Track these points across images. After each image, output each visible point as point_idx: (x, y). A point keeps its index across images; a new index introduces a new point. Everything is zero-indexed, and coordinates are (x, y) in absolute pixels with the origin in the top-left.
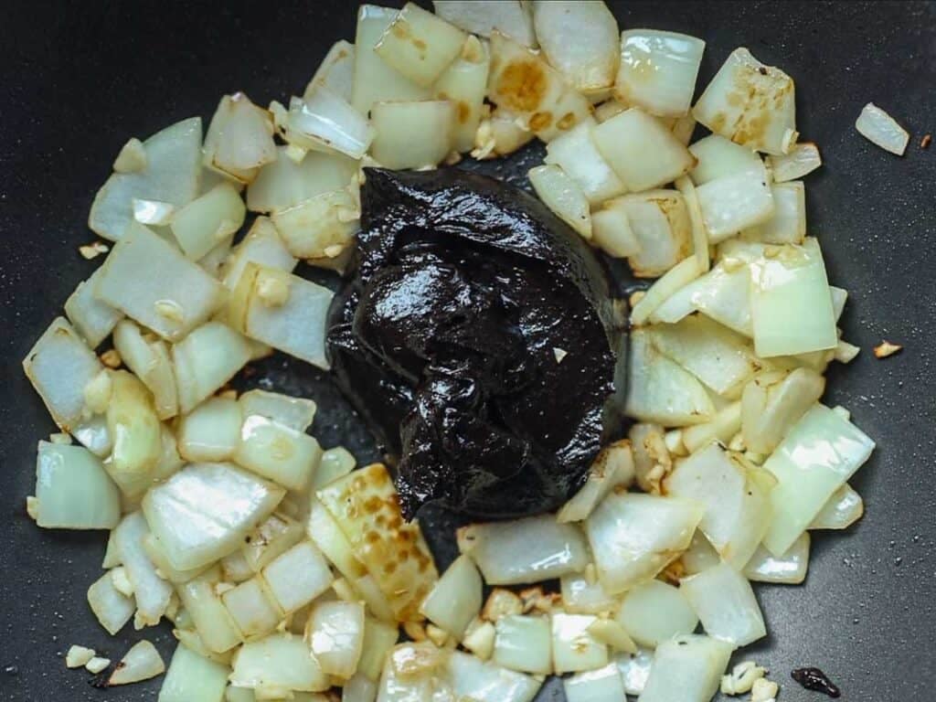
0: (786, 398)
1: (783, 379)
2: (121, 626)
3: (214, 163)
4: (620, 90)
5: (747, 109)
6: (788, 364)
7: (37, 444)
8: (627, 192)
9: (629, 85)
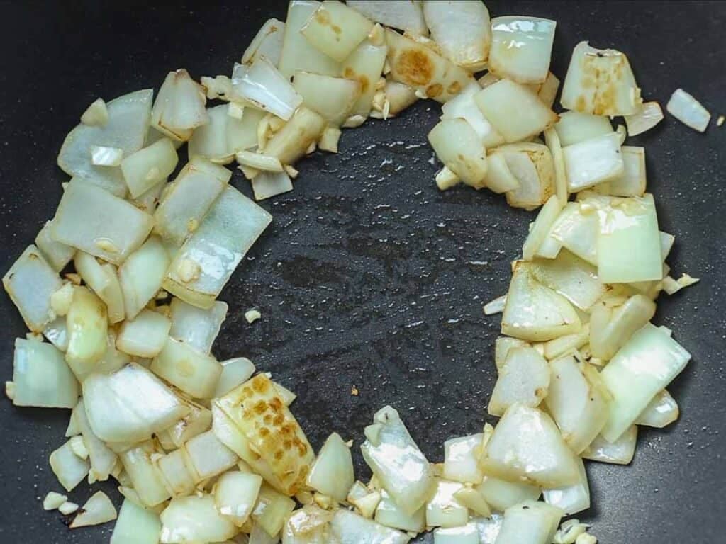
0: (626, 315)
1: (624, 303)
2: (75, 485)
3: (160, 123)
4: (493, 64)
5: (597, 87)
6: (627, 290)
7: (14, 340)
8: (505, 143)
9: (499, 61)
